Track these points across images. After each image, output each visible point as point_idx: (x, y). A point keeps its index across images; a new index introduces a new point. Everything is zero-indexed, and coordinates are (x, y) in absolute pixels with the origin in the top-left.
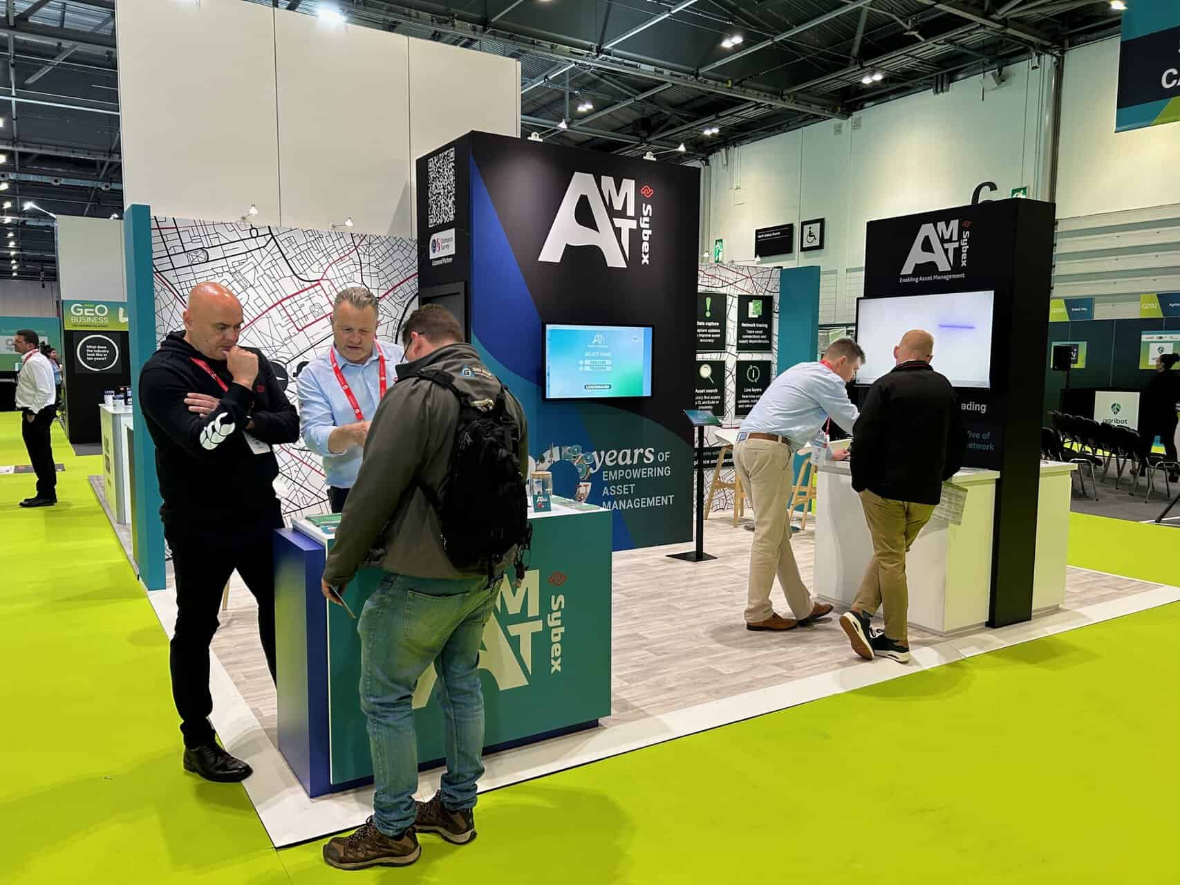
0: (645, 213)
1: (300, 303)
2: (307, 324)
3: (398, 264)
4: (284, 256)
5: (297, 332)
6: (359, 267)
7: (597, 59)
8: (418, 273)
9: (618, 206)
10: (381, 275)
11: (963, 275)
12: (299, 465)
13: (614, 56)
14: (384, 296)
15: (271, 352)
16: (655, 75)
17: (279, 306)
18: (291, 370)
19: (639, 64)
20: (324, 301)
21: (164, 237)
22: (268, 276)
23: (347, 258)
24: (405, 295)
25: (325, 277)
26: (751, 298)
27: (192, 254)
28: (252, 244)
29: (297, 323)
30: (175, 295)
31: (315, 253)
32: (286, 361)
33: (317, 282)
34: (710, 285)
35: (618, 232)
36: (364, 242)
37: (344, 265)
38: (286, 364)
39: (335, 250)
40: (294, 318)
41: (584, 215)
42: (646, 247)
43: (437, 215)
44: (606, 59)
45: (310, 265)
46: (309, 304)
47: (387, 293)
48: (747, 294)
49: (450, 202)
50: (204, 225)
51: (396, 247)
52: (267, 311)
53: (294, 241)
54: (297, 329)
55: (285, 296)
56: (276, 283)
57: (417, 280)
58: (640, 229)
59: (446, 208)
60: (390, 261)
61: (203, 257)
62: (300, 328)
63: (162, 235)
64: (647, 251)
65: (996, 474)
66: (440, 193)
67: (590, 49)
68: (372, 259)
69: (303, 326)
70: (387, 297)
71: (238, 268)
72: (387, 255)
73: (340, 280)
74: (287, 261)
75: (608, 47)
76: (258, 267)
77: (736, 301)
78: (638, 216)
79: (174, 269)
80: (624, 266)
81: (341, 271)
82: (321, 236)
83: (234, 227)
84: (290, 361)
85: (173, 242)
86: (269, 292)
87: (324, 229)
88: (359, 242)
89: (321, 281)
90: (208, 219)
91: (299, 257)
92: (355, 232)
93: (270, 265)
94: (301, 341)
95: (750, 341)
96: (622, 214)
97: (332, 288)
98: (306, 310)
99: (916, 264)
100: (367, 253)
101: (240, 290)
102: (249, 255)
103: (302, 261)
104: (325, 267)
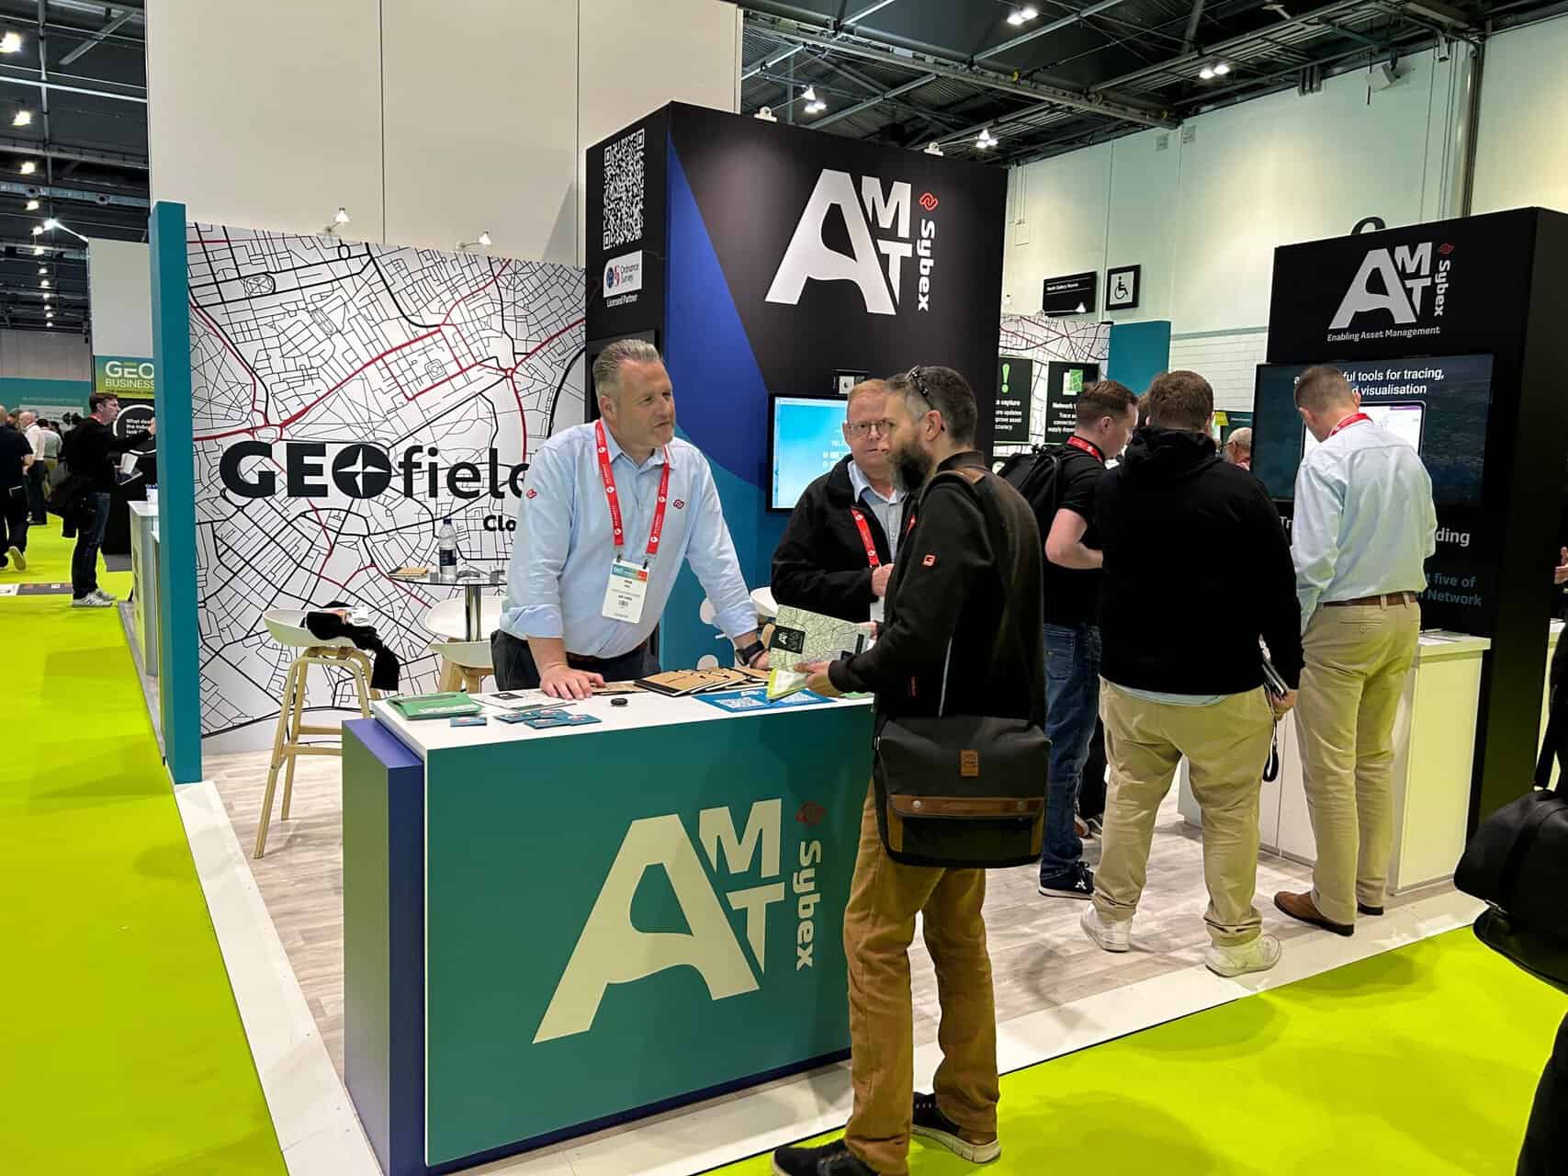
0: (925, 234)
1: (410, 359)
2: (420, 389)
3: (555, 305)
4: (388, 288)
5: (405, 401)
6: (498, 308)
7: (834, 39)
8: (586, 318)
9: (885, 223)
10: (532, 320)
11: (1437, 330)
12: (406, 598)
13: (858, 35)
14: (533, 352)
15: (367, 431)
16: (913, 63)
17: (380, 363)
18: (395, 458)
19: (891, 47)
20: (446, 357)
21: (209, 254)
22: (364, 317)
23: (482, 292)
24: (565, 351)
25: (448, 321)
26: (1068, 366)
27: (251, 281)
28: (341, 269)
29: (406, 389)
30: (225, 343)
31: (434, 284)
32: (389, 445)
33: (436, 328)
34: (1009, 345)
35: (884, 260)
36: (507, 271)
37: (477, 304)
38: (388, 449)
39: (464, 281)
40: (402, 381)
41: (835, 234)
42: (924, 285)
43: (616, 232)
44: (847, 39)
45: (426, 302)
46: (424, 360)
47: (539, 348)
48: (1062, 360)
49: (636, 211)
50: (269, 238)
51: (553, 280)
52: (361, 369)
53: (403, 266)
54: (407, 397)
55: (388, 348)
56: (376, 328)
57: (583, 328)
58: (916, 257)
59: (630, 220)
60: (545, 299)
61: (266, 285)
62: (410, 396)
63: (205, 252)
64: (926, 290)
65: (1485, 643)
66: (621, 199)
67: (826, 26)
68: (519, 296)
69: (415, 393)
70: (539, 352)
71: (319, 305)
72: (541, 290)
73: (470, 325)
74: (392, 296)
75: (849, 22)
76: (350, 304)
77: (1045, 372)
78: (915, 237)
79: (224, 302)
80: (892, 312)
81: (472, 313)
82: (444, 260)
83: (314, 243)
84: (394, 445)
85: (223, 264)
86: (366, 341)
87: (448, 249)
88: (500, 270)
89: (443, 328)
90: (276, 230)
91: (410, 290)
92: (495, 254)
93: (367, 301)
94: (412, 416)
95: (1065, 430)
96: (891, 235)
97: (457, 336)
98: (420, 370)
99: (1356, 313)
100: (510, 287)
101: (322, 336)
102: (336, 284)
103: (415, 297)
104: (449, 306)
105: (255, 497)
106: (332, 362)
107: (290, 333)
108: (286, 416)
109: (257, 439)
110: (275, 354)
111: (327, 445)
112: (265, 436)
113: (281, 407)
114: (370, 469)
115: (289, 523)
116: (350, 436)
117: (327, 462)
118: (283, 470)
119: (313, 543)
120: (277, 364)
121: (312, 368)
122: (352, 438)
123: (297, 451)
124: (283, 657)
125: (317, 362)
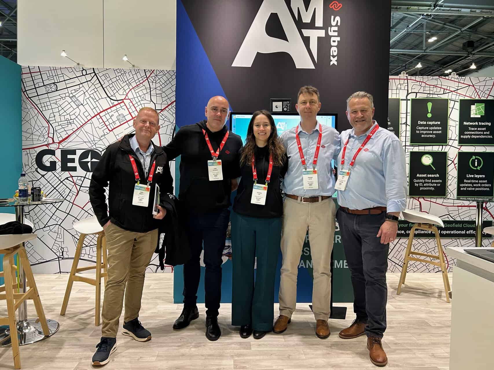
0: (334, 23)
1: (111, 114)
2: (115, 127)
5: (108, 132)
6: (149, 91)
7: (434, 11)
9: (306, 19)
10: (164, 95)
13: (444, 7)
15: (93, 144)
16: (471, 14)
17: (98, 116)
19: (460, 9)
20: (126, 112)
21: (33, 77)
22: (92, 98)
23: (141, 85)
25: (127, 98)
26: (473, 102)
27: (48, 86)
28: (83, 79)
29: (109, 126)
30: (38, 111)
31: (121, 83)
35: (306, 40)
36: (153, 75)
37: (139, 90)
39: (134, 80)
40: (107, 123)
42: (334, 51)
45: (117, 90)
46: (116, 114)
50: (55, 69)
52: (91, 119)
53: (108, 76)
55: (102, 110)
58: (328, 37)
61: (54, 88)
62: (111, 129)
64: (335, 54)
68: (158, 85)
70: (167, 109)
71: (74, 94)
73: (136, 99)
74: (103, 88)
76: (86, 93)
78: (327, 25)
79: (38, 95)
80: (313, 67)
81: (137, 94)
82: (125, 72)
83: (72, 70)
85: (38, 81)
86: (92, 108)
87: (127, 68)
88: (149, 75)
89: (124, 101)
90: (58, 66)
91: (111, 86)
93: (93, 91)
95: (473, 137)
96: (311, 25)
97: (131, 104)
98: (114, 118)
100: (154, 82)
101: (75, 107)
102: (81, 86)
103: (113, 89)
104: (127, 91)
105: (48, 171)
107: (63, 106)
108: (61, 139)
110: (57, 115)
111: (77, 150)
112: (52, 147)
113: (59, 136)
114: (94, 160)
115: (61, 182)
116: (87, 146)
117: (77, 157)
118: (59, 161)
119: (71, 190)
121: (71, 119)
123: (65, 153)
125: (73, 117)
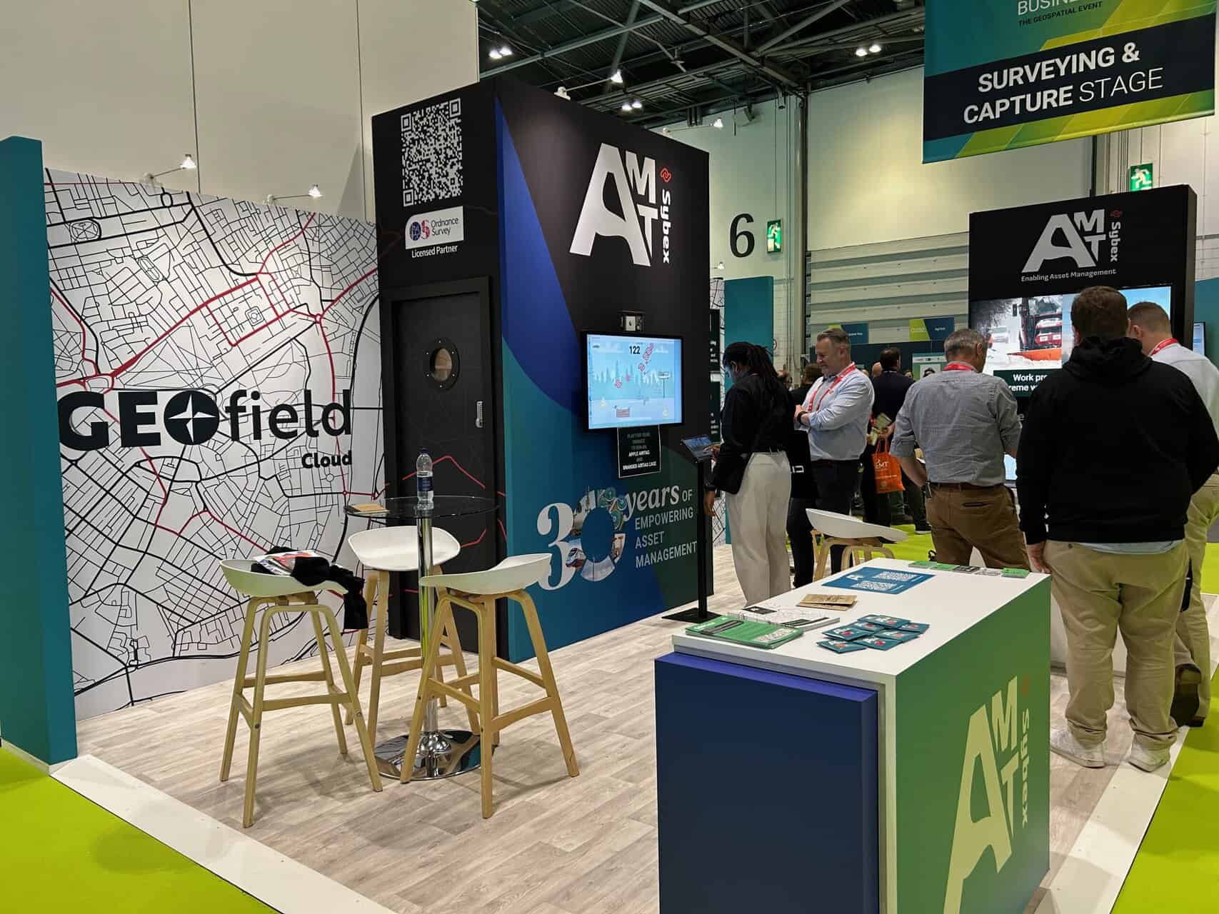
1: (232, 306)
2: (242, 335)
3: (353, 256)
4: (209, 237)
5: (229, 347)
6: (307, 258)
8: (378, 268)
9: (641, 191)
10: (334, 268)
11: (1113, 272)
14: (338, 298)
15: (196, 378)
17: (204, 310)
18: (223, 403)
20: (263, 303)
22: (188, 265)
23: (292, 244)
24: (363, 298)
27: (76, 226)
28: (165, 217)
29: (229, 335)
31: (250, 234)
32: (215, 390)
33: (254, 277)
35: (641, 220)
36: (312, 224)
37: (288, 254)
38: (215, 395)
39: (276, 232)
40: (225, 327)
41: (612, 201)
42: (666, 242)
43: (421, 190)
45: (244, 251)
46: (244, 307)
47: (342, 295)
49: (452, 172)
50: (93, 183)
51: (351, 233)
52: (188, 317)
53: (222, 217)
54: (230, 343)
55: (212, 296)
57: (376, 278)
58: (660, 220)
59: (443, 180)
60: (344, 251)
61: (92, 232)
62: (233, 342)
64: (667, 247)
66: (428, 160)
68: (323, 247)
69: (238, 339)
70: (342, 299)
71: (145, 252)
72: (341, 242)
73: (283, 274)
74: (213, 244)
76: (174, 252)
78: (658, 205)
80: (648, 264)
81: (284, 262)
82: (258, 212)
84: (220, 391)
86: (191, 289)
87: (262, 204)
88: (307, 222)
89: (259, 276)
90: (100, 175)
91: (230, 239)
92: (301, 209)
93: (190, 249)
94: (236, 362)
96: (645, 200)
97: (273, 284)
98: (241, 316)
99: (1044, 260)
100: (316, 239)
101: (149, 284)
102: (160, 232)
103: (234, 246)
104: (265, 255)
105: (88, 449)
106: (160, 309)
107: (118, 280)
108: (117, 365)
109: (89, 390)
110: (104, 301)
111: (158, 392)
112: (95, 386)
113: (112, 356)
114: (200, 415)
115: (124, 474)
116: (182, 382)
117: (159, 410)
118: (116, 420)
119: (148, 493)
120: (106, 313)
121: (140, 315)
122: (182, 385)
123: (129, 400)
124: (123, 613)
125: (145, 309)
